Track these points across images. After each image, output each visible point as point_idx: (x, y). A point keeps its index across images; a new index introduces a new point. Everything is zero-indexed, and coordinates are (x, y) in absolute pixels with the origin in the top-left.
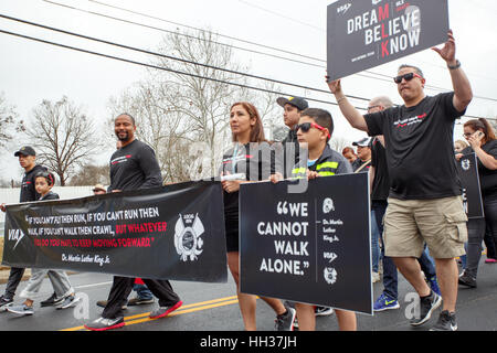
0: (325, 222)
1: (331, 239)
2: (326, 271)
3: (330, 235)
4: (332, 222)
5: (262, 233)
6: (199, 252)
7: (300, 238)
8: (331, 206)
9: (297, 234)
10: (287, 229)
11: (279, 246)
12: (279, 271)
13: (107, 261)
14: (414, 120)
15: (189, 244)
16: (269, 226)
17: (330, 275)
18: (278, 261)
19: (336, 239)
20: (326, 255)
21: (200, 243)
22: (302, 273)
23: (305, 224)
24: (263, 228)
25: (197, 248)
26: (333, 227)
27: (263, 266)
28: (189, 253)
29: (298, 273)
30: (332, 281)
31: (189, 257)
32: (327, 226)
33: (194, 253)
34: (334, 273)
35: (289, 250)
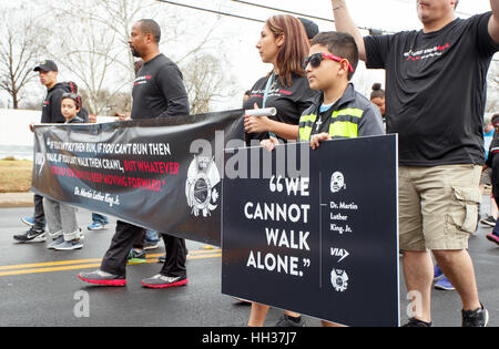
0: (333, 205)
1: (341, 230)
2: (333, 273)
3: (339, 223)
4: (342, 206)
5: (250, 216)
6: (213, 208)
7: (299, 227)
8: (341, 183)
9: (295, 220)
10: (282, 212)
11: (271, 236)
12: (271, 268)
13: (117, 202)
14: (432, 52)
15: (202, 196)
16: (258, 208)
17: (339, 280)
18: (270, 255)
19: (348, 229)
20: (334, 251)
21: (215, 195)
22: (301, 274)
23: (306, 207)
24: (252, 210)
25: (211, 202)
26: (343, 212)
27: (251, 262)
28: (200, 206)
29: (296, 273)
30: (342, 289)
31: (201, 211)
32: (336, 212)
33: (206, 208)
34: (345, 277)
35: (284, 242)
